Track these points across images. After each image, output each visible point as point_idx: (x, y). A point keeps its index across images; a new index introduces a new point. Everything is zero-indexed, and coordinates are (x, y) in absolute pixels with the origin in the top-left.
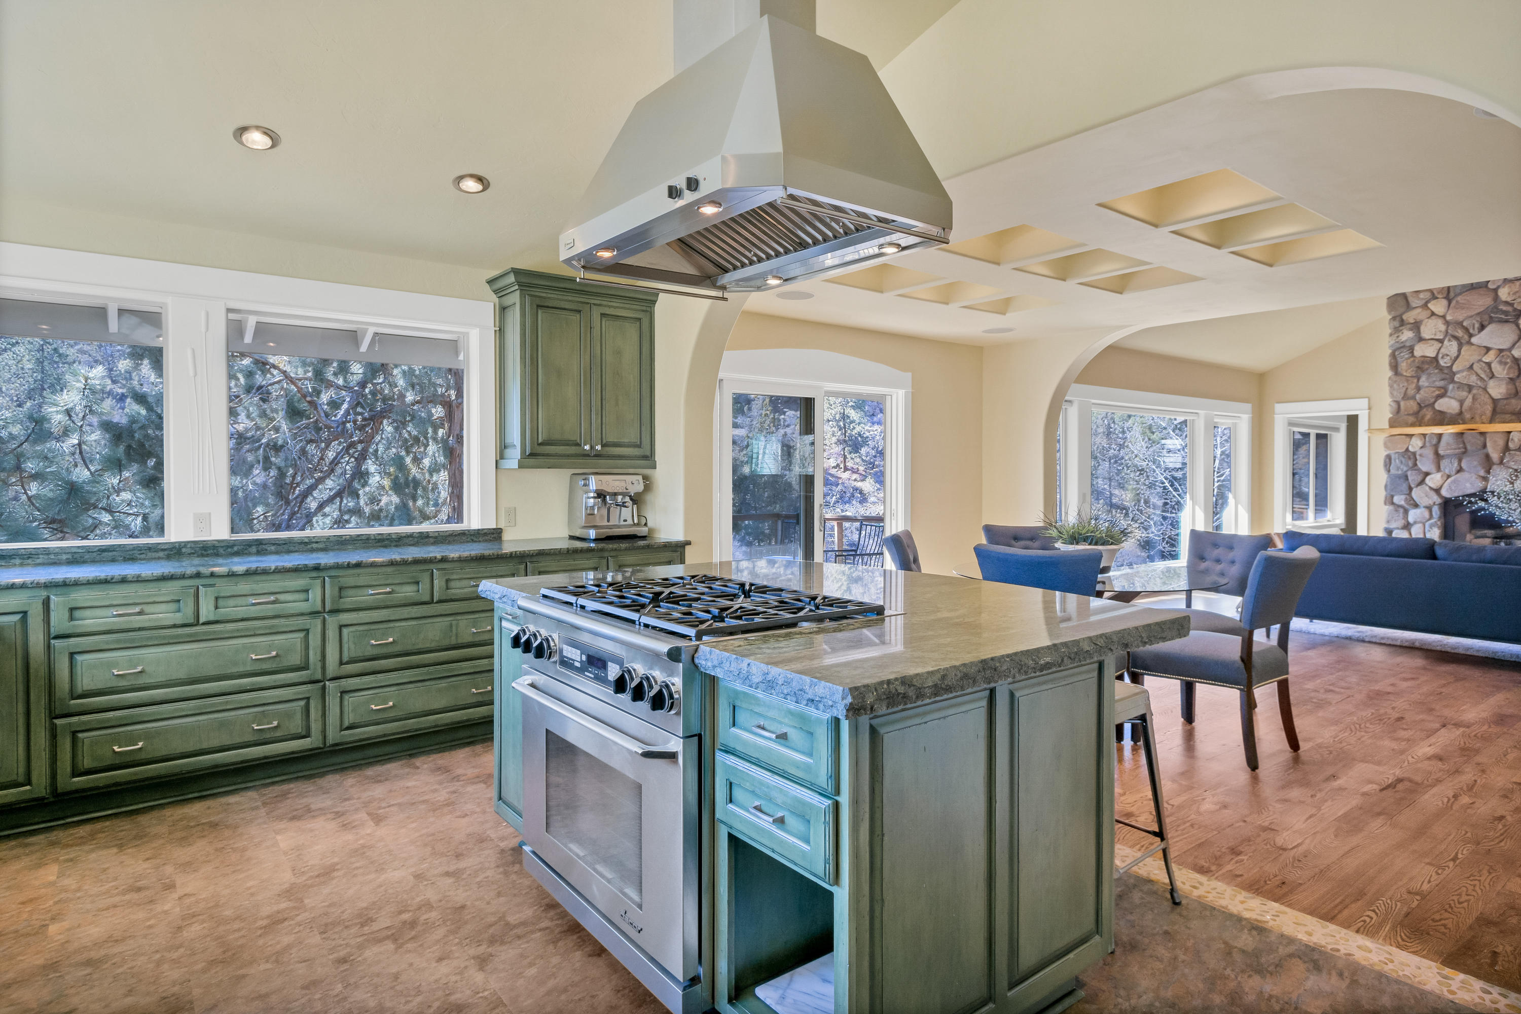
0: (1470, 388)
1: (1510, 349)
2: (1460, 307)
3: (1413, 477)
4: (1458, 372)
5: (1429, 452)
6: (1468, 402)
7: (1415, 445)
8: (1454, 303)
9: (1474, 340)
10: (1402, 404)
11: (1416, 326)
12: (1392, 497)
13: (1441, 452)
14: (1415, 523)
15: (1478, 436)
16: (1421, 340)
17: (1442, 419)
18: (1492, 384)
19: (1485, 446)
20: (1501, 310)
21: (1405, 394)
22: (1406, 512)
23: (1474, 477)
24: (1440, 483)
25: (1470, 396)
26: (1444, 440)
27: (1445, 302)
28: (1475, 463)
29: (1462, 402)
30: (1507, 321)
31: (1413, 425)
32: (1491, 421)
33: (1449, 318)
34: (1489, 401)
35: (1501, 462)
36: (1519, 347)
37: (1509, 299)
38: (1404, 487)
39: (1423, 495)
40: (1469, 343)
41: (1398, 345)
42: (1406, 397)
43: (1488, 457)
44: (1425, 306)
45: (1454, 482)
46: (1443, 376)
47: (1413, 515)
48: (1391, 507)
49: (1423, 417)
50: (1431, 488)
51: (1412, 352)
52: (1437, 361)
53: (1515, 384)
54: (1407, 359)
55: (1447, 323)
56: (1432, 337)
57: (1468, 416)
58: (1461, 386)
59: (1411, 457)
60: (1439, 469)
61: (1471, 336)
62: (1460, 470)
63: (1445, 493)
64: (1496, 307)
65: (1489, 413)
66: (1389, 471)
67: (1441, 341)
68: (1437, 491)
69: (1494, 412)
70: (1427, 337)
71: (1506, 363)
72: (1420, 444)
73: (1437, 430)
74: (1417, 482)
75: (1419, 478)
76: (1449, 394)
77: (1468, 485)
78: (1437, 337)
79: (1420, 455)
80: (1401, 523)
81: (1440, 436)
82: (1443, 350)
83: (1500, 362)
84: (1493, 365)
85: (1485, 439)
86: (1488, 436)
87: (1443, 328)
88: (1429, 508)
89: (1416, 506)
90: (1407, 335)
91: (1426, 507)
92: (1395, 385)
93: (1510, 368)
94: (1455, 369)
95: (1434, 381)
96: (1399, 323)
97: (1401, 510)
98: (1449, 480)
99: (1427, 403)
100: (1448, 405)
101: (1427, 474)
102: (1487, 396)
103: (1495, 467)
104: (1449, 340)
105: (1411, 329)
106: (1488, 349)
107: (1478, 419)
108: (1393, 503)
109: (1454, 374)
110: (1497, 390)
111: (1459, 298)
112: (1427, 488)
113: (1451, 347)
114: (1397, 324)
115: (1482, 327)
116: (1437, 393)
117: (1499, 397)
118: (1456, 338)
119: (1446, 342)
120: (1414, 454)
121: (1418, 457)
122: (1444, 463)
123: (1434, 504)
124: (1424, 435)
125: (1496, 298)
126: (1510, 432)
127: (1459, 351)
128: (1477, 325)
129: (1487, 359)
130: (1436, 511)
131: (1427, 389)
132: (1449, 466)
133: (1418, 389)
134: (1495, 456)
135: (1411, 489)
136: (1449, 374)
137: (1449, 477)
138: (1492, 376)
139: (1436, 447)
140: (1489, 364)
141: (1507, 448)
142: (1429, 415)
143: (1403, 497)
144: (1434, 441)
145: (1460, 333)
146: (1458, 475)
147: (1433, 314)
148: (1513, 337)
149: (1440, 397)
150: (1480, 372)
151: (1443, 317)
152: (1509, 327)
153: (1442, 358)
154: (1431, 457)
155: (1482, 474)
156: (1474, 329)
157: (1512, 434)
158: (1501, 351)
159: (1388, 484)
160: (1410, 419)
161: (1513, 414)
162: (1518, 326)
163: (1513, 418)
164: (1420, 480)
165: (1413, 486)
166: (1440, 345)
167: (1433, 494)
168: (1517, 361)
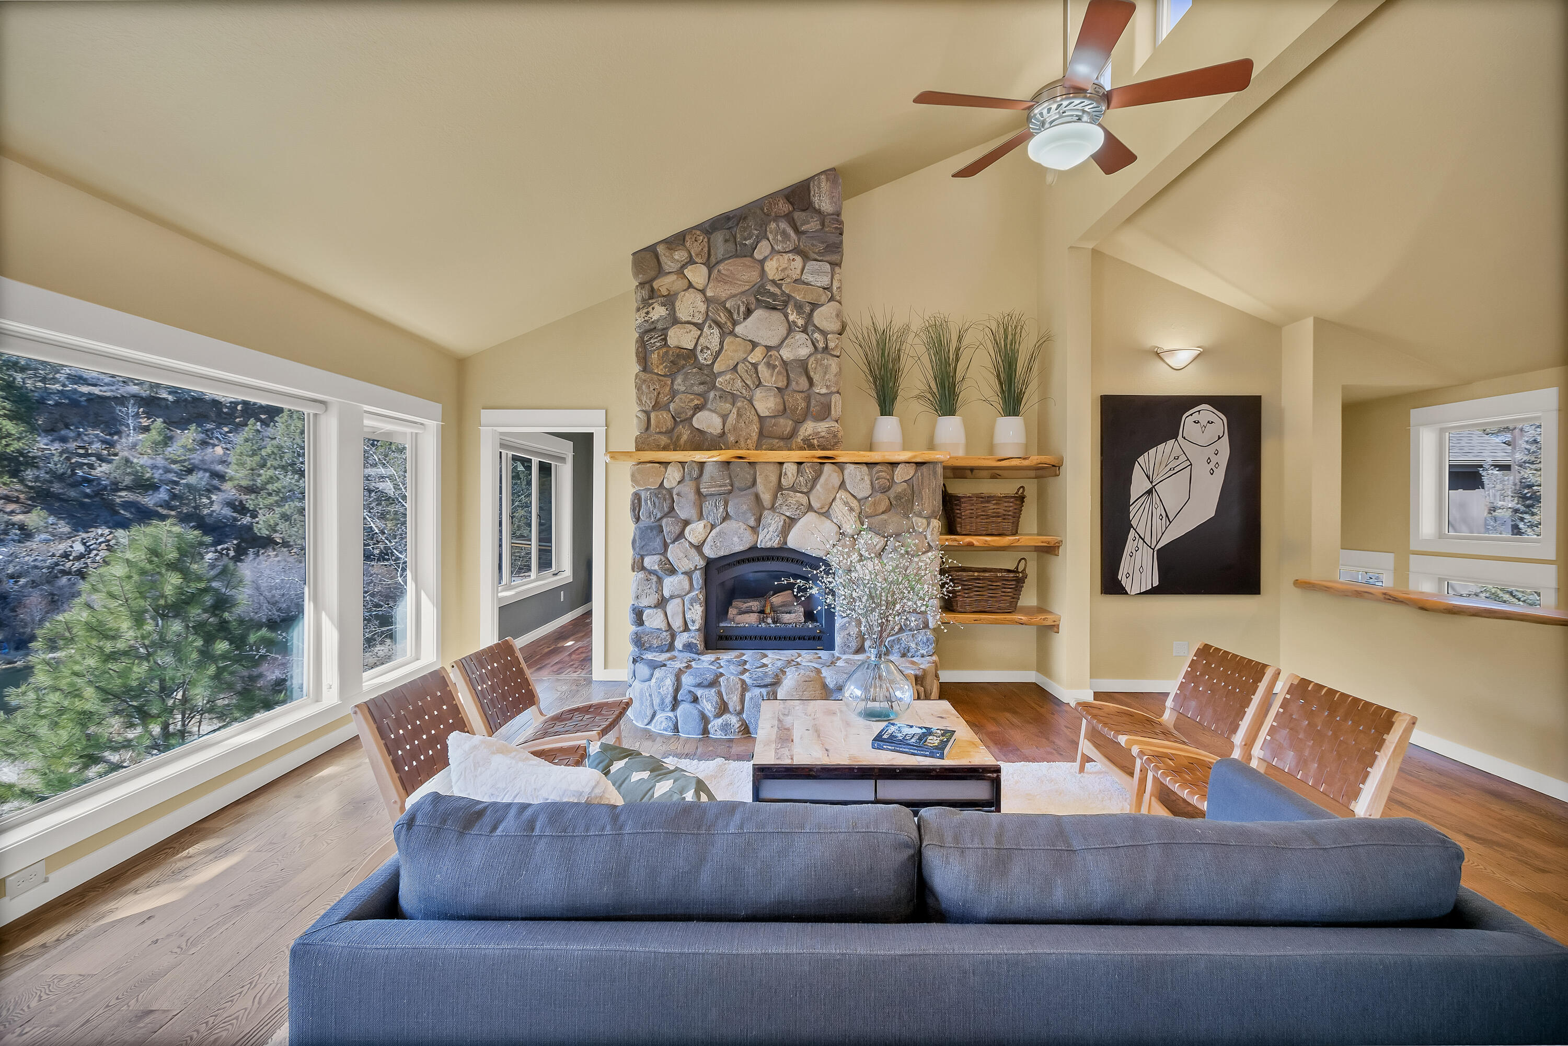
0: (734, 397)
1: (778, 347)
2: (723, 280)
3: (669, 526)
4: (721, 374)
5: (688, 490)
6: (732, 419)
7: (672, 477)
8: (714, 273)
9: (739, 329)
10: (654, 416)
11: (670, 301)
12: (642, 557)
13: (704, 490)
14: (672, 597)
15: (747, 468)
16: (675, 321)
17: (701, 441)
18: (758, 394)
19: (754, 483)
20: (769, 291)
21: (657, 403)
22: (660, 581)
23: (743, 526)
24: (704, 536)
25: (735, 411)
26: (707, 473)
27: (704, 270)
28: (745, 507)
29: (724, 418)
30: (774, 308)
31: (665, 448)
32: (758, 447)
33: (709, 293)
34: (756, 418)
35: (773, 508)
36: (787, 346)
37: (777, 278)
38: (657, 543)
39: (681, 555)
40: (732, 333)
41: (647, 326)
42: (657, 406)
43: (757, 497)
44: (680, 272)
45: (719, 534)
46: (704, 378)
47: (671, 584)
48: (641, 575)
49: (679, 438)
50: (693, 544)
51: (665, 339)
52: (696, 357)
53: (783, 397)
54: (658, 348)
55: (707, 300)
56: (690, 319)
57: (731, 438)
58: (723, 394)
59: (664, 495)
60: (701, 517)
61: (735, 323)
62: (726, 517)
63: (709, 552)
64: (763, 286)
65: (755, 436)
66: (638, 518)
67: (699, 327)
68: (699, 548)
69: (761, 434)
70: (684, 319)
71: (774, 367)
72: (677, 476)
73: (699, 456)
74: (673, 536)
75: (677, 530)
76: (709, 406)
77: (736, 539)
78: (695, 321)
79: (678, 494)
80: (653, 599)
81: (702, 465)
82: (702, 340)
83: (768, 365)
84: (759, 368)
85: (755, 473)
86: (758, 467)
87: (702, 307)
88: (689, 574)
89: (672, 571)
90: (659, 312)
91: (684, 573)
92: (645, 387)
93: (779, 373)
94: (716, 368)
95: (692, 385)
96: (649, 294)
97: (654, 578)
98: (714, 532)
99: (683, 416)
100: (709, 421)
101: (686, 523)
102: (753, 412)
103: (766, 512)
104: (710, 326)
105: (663, 305)
106: (754, 345)
107: (742, 444)
108: (643, 568)
109: (715, 376)
110: (765, 404)
111: (721, 267)
112: (687, 545)
113: (712, 337)
114: (645, 293)
115: (749, 312)
116: (696, 402)
117: (767, 414)
118: (719, 325)
119: (707, 326)
120: (670, 491)
121: (675, 497)
122: (708, 506)
123: (696, 569)
124: (683, 464)
125: (763, 272)
126: (781, 464)
127: (721, 343)
128: (742, 309)
129: (753, 358)
130: (698, 577)
131: (683, 396)
132: (713, 510)
133: (674, 394)
134: (766, 498)
135: (666, 546)
136: (708, 377)
137: (713, 527)
138: (759, 384)
139: (698, 481)
140: (755, 366)
141: (780, 487)
142: (685, 434)
143: (657, 558)
144: (696, 473)
145: (722, 318)
146: (724, 525)
147: (690, 285)
148: (783, 331)
149: (698, 408)
150: (745, 376)
151: (703, 291)
152: (777, 316)
153: (701, 351)
154: (692, 496)
155: (752, 522)
156: (738, 313)
157: (785, 466)
158: (768, 348)
159: (637, 538)
160: (664, 440)
161: (782, 438)
162: (786, 316)
163: (782, 444)
164: (677, 532)
165: (668, 541)
166: (699, 332)
167: (693, 552)
168: (784, 363)
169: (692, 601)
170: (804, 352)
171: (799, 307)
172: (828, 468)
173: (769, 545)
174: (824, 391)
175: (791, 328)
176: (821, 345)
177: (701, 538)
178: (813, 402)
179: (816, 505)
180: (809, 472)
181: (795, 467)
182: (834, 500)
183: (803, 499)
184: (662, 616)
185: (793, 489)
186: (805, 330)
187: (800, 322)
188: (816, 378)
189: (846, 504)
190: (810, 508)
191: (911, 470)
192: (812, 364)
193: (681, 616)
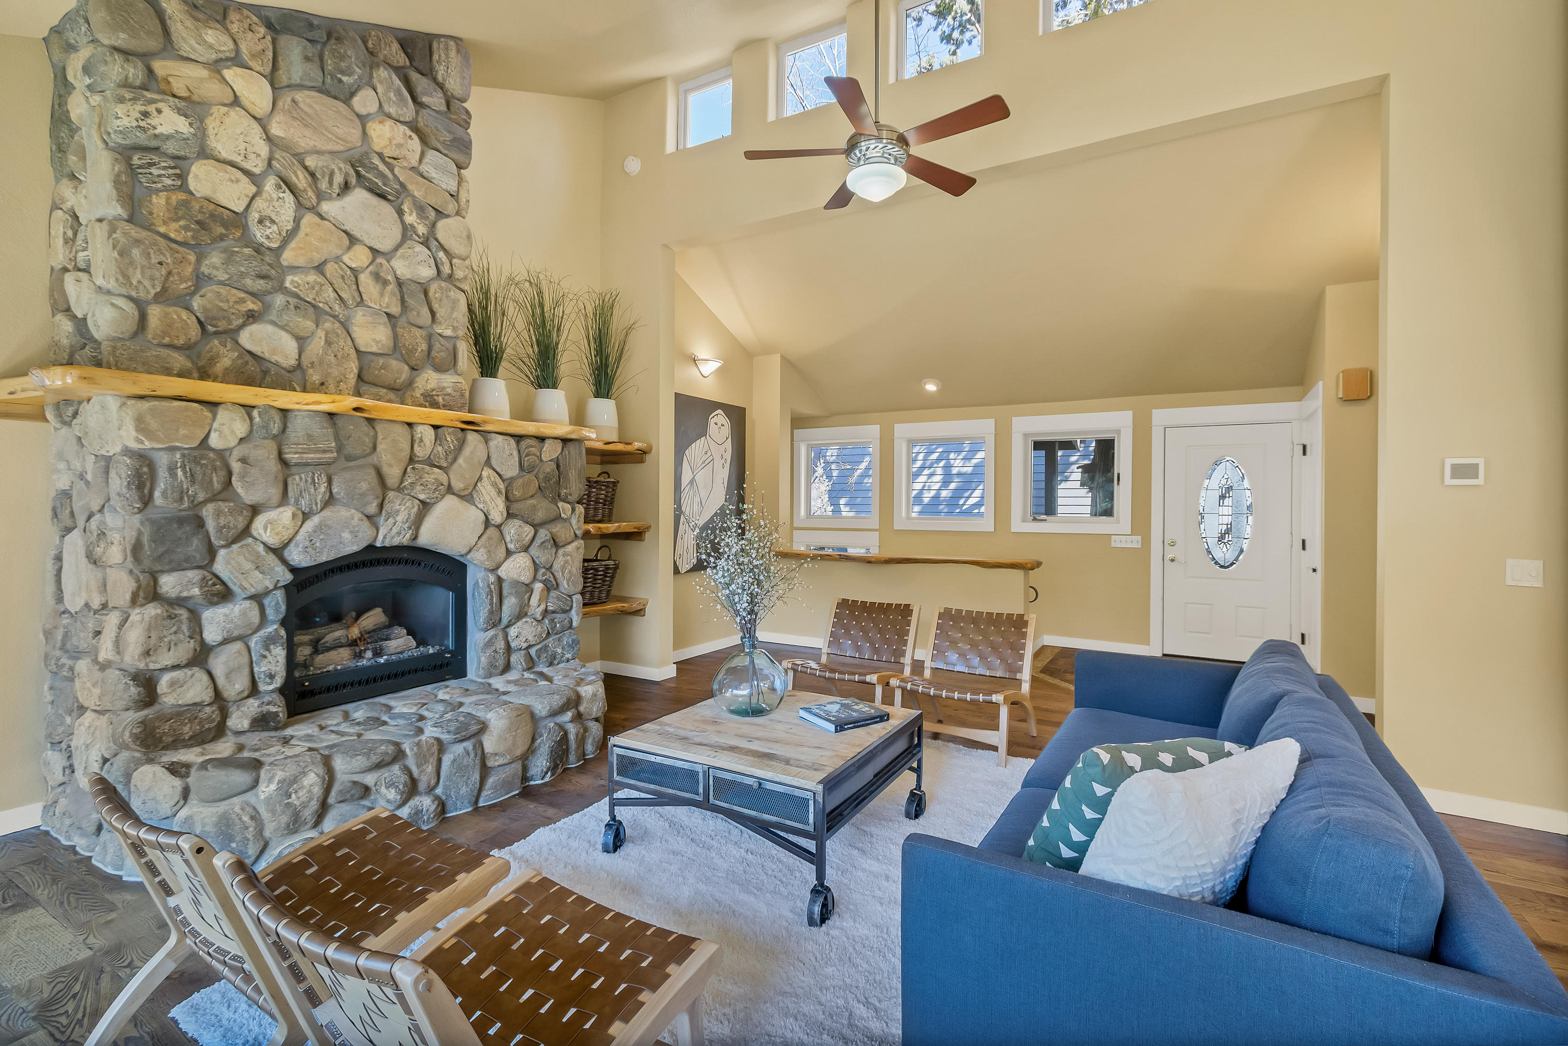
0: (318, 313)
1: (389, 255)
2: (301, 118)
3: (218, 517)
4: (294, 269)
5: (265, 453)
6: (317, 346)
7: (227, 430)
8: (285, 101)
9: (326, 207)
10: (155, 313)
11: (193, 111)
12: (154, 577)
13: (292, 457)
14: (226, 641)
15: (365, 427)
16: (204, 153)
17: (258, 374)
18: (359, 318)
19: (373, 449)
20: (374, 167)
21: (164, 289)
22: (195, 614)
23: (358, 515)
24: (291, 532)
25: (321, 333)
26: (298, 428)
27: (265, 86)
28: (361, 485)
29: (301, 340)
30: (382, 196)
33: (276, 130)
34: (353, 353)
35: (399, 489)
36: (403, 257)
37: (387, 153)
38: (195, 546)
39: (248, 566)
40: (313, 209)
41: (142, 139)
42: (165, 297)
43: (379, 472)
44: (215, 70)
45: (319, 528)
46: (265, 269)
47: (216, 621)
48: (154, 608)
49: (213, 360)
50: (268, 548)
51: (182, 177)
52: (245, 228)
53: (394, 327)
54: (166, 189)
55: (271, 140)
56: (238, 159)
57: (315, 377)
58: (302, 304)
59: (211, 461)
60: (284, 499)
61: (321, 197)
62: (330, 500)
63: (298, 557)
64: (365, 155)
65: (354, 377)
66: (147, 501)
67: (255, 178)
68: (278, 552)
69: (360, 377)
70: (224, 155)
71: (385, 283)
72: (241, 428)
73: (275, 398)
74: (231, 533)
75: (241, 522)
76: (273, 317)
77: (346, 535)
78: (247, 166)
79: (243, 460)
80: (185, 650)
81: (282, 413)
82: (259, 203)
83: (377, 276)
84: (362, 278)
85: (375, 437)
86: (379, 426)
87: (263, 149)
88: (257, 598)
89: (223, 594)
90: (169, 122)
91: (252, 598)
92: (136, 252)
93: (392, 293)
94: (288, 257)
95: (243, 275)
96: (145, 79)
97: (184, 614)
98: (309, 525)
99: (222, 325)
100: (275, 341)
101: (255, 510)
102: (349, 342)
103: (391, 493)
104: (277, 186)
105: (180, 112)
106: (353, 240)
107: (332, 387)
108: (156, 597)
109: (284, 270)
110: (369, 333)
111: (300, 96)
112: (261, 549)
113: (280, 204)
114: (135, 73)
115: (346, 187)
116: (248, 305)
117: (374, 349)
118: (293, 188)
119: (270, 184)
120: (222, 455)
121: (236, 466)
122: (297, 482)
123: (276, 588)
124: (248, 408)
125: (365, 135)
126: (409, 424)
127: (297, 221)
128: (339, 179)
129: (351, 259)
130: (277, 604)
131: (223, 290)
132: (307, 489)
133: (200, 280)
134: (393, 473)
135: (212, 552)
136: (272, 268)
137: (306, 516)
138: (361, 302)
139: (279, 439)
140: (355, 272)
141: (412, 460)
142: (227, 359)
143: (194, 575)
144: (275, 428)
145: (301, 180)
146: (327, 513)
147: (236, 102)
148: (396, 233)
149: (252, 317)
150: (338, 283)
151: (262, 122)
152: (386, 209)
153: (260, 222)
154: (273, 465)
155: (372, 509)
156: (331, 183)
157: (415, 427)
158: (375, 252)
159: (145, 539)
160: (179, 360)
161: (392, 389)
162: (400, 213)
163: (392, 395)
164: (241, 526)
165: (216, 542)
166: (254, 189)
167: (271, 559)
168: (400, 284)
169: (268, 642)
170: (426, 272)
171: (420, 209)
172: (472, 438)
173: (396, 541)
174: (448, 332)
175: (407, 231)
176: (446, 270)
177: (286, 535)
178: (437, 346)
179: (457, 485)
180: (450, 439)
181: (431, 431)
182: (480, 478)
183: (443, 478)
184: (205, 678)
185: (430, 463)
186: (425, 243)
187: (422, 229)
188: (441, 312)
189: (494, 485)
190: (450, 490)
191: (559, 445)
192: (433, 288)
193: (246, 671)
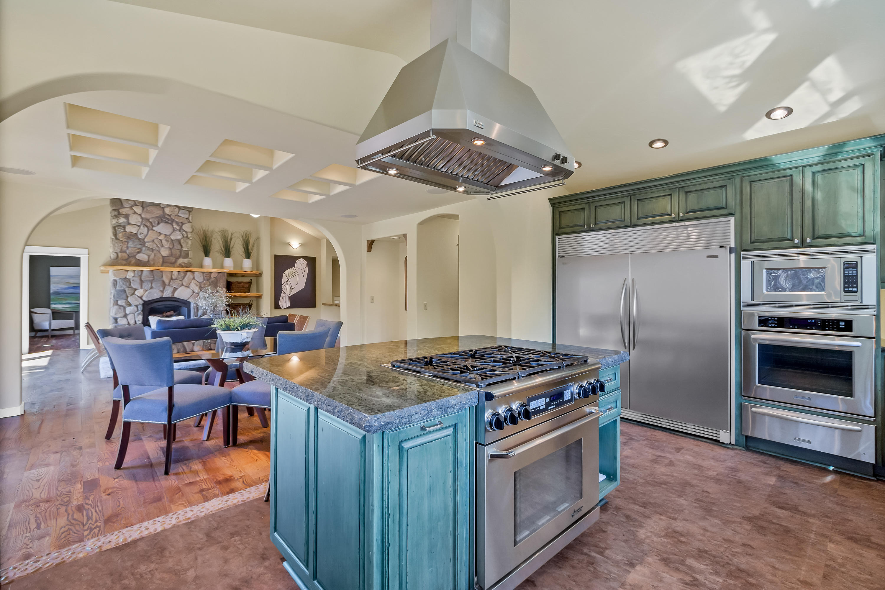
0: (153, 250)
1: (169, 235)
2: (148, 212)
3: (128, 291)
4: (147, 242)
5: (137, 279)
6: (152, 256)
7: (130, 275)
8: (145, 210)
9: (154, 228)
10: (120, 254)
11: (127, 217)
12: (117, 301)
13: (143, 279)
14: (130, 314)
15: (160, 273)
16: (129, 224)
17: (139, 263)
18: (162, 249)
19: (162, 277)
20: (166, 218)
21: (121, 249)
22: (125, 308)
23: (158, 291)
25: (153, 254)
26: (144, 274)
27: (141, 208)
28: (159, 285)
29: (149, 256)
30: (168, 223)
31: (125, 265)
32: (162, 266)
33: (143, 216)
34: (161, 257)
35: (169, 285)
36: (173, 235)
37: (169, 214)
38: (124, 296)
39: (134, 300)
40: (152, 229)
41: (117, 224)
42: (122, 251)
43: (163, 282)
44: (131, 208)
45: (149, 293)
46: (141, 243)
47: (128, 310)
48: (117, 307)
49: (130, 262)
50: (138, 297)
51: (125, 229)
52: (137, 236)
53: (171, 251)
54: (122, 232)
55: (142, 218)
56: (135, 223)
57: (152, 263)
58: (149, 249)
59: (127, 281)
60: (142, 287)
61: (153, 226)
62: (152, 288)
63: (145, 299)
64: (164, 216)
65: (161, 262)
66: (116, 288)
67: (139, 226)
68: (141, 298)
69: (163, 262)
70: (133, 223)
72: (133, 275)
73: (141, 268)
74: (131, 294)
75: (132, 292)
76: (143, 252)
77: (155, 295)
78: (137, 224)
79: (133, 280)
80: (122, 314)
81: (142, 271)
82: (140, 231)
83: (167, 241)
84: (163, 241)
85: (162, 274)
86: (164, 272)
87: (140, 220)
88: (137, 306)
89: (130, 305)
90: (122, 220)
91: (135, 306)
92: (116, 245)
93: (170, 243)
94: (146, 240)
95: (136, 245)
96: (118, 215)
97: (122, 308)
98: (147, 292)
99: (133, 255)
100: (143, 257)
101: (136, 290)
102: (160, 255)
103: (167, 286)
104: (144, 227)
105: (124, 218)
106: (160, 234)
107: (156, 263)
108: (117, 305)
109: (145, 243)
110: (165, 253)
111: (148, 208)
112: (137, 297)
113: (144, 230)
114: (116, 213)
115: (158, 224)
116: (138, 251)
117: (165, 256)
118: (147, 226)
119: (142, 227)
120: (129, 279)
121: (132, 281)
122: (144, 284)
123: (140, 304)
124: (134, 271)
125: (164, 211)
126: (172, 271)
127: (148, 232)
128: (156, 222)
129: (160, 238)
130: (140, 307)
131: (132, 248)
132: (147, 286)
133: (128, 247)
134: (167, 282)
135: (127, 297)
136: (142, 242)
137: (146, 291)
138: (162, 246)
139: (140, 276)
140: (161, 240)
141: (172, 279)
142: (133, 261)
143: (124, 301)
144: (140, 274)
145: (148, 224)
146: (151, 290)
147: (135, 213)
148: (171, 230)
149: (138, 253)
150: (157, 243)
151: (140, 215)
152: (169, 226)
153: (140, 234)
154: (139, 281)
155: (162, 289)
156: (155, 223)
157: (173, 272)
158: (166, 235)
159: (116, 294)
160: (124, 262)
161: (171, 263)
162: (173, 226)
163: (171, 265)
165: (128, 295)
166: (139, 228)
167: (139, 299)
168: (172, 240)
169: (138, 314)
170: (179, 237)
171: (177, 223)
172: (188, 273)
173: (168, 296)
174: (186, 249)
175: (174, 230)
176: (185, 236)
177: (142, 294)
178: (183, 253)
179: (184, 284)
180: (182, 274)
181: (177, 273)
182: (191, 282)
183: (180, 282)
184: (126, 320)
185: (176, 279)
186: (179, 231)
187: (178, 228)
188: (184, 245)
189: (195, 284)
190: (182, 285)
191: (217, 274)
192: (182, 241)
193: (134, 319)
